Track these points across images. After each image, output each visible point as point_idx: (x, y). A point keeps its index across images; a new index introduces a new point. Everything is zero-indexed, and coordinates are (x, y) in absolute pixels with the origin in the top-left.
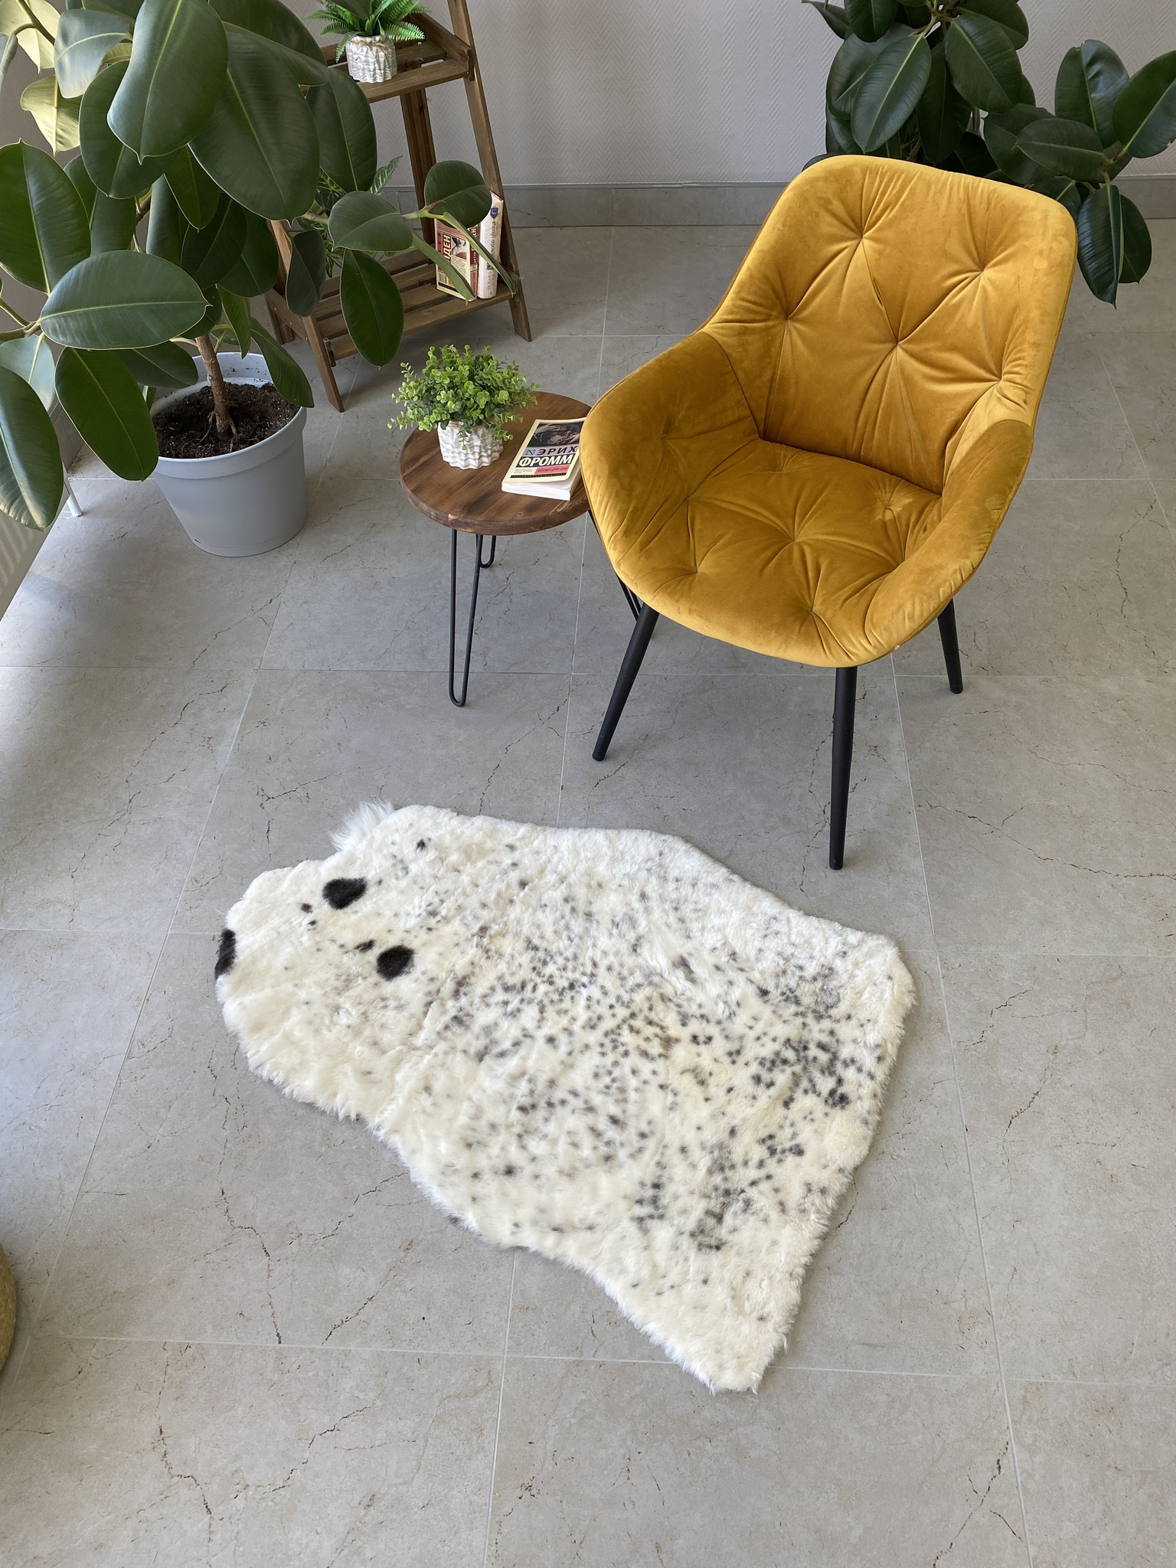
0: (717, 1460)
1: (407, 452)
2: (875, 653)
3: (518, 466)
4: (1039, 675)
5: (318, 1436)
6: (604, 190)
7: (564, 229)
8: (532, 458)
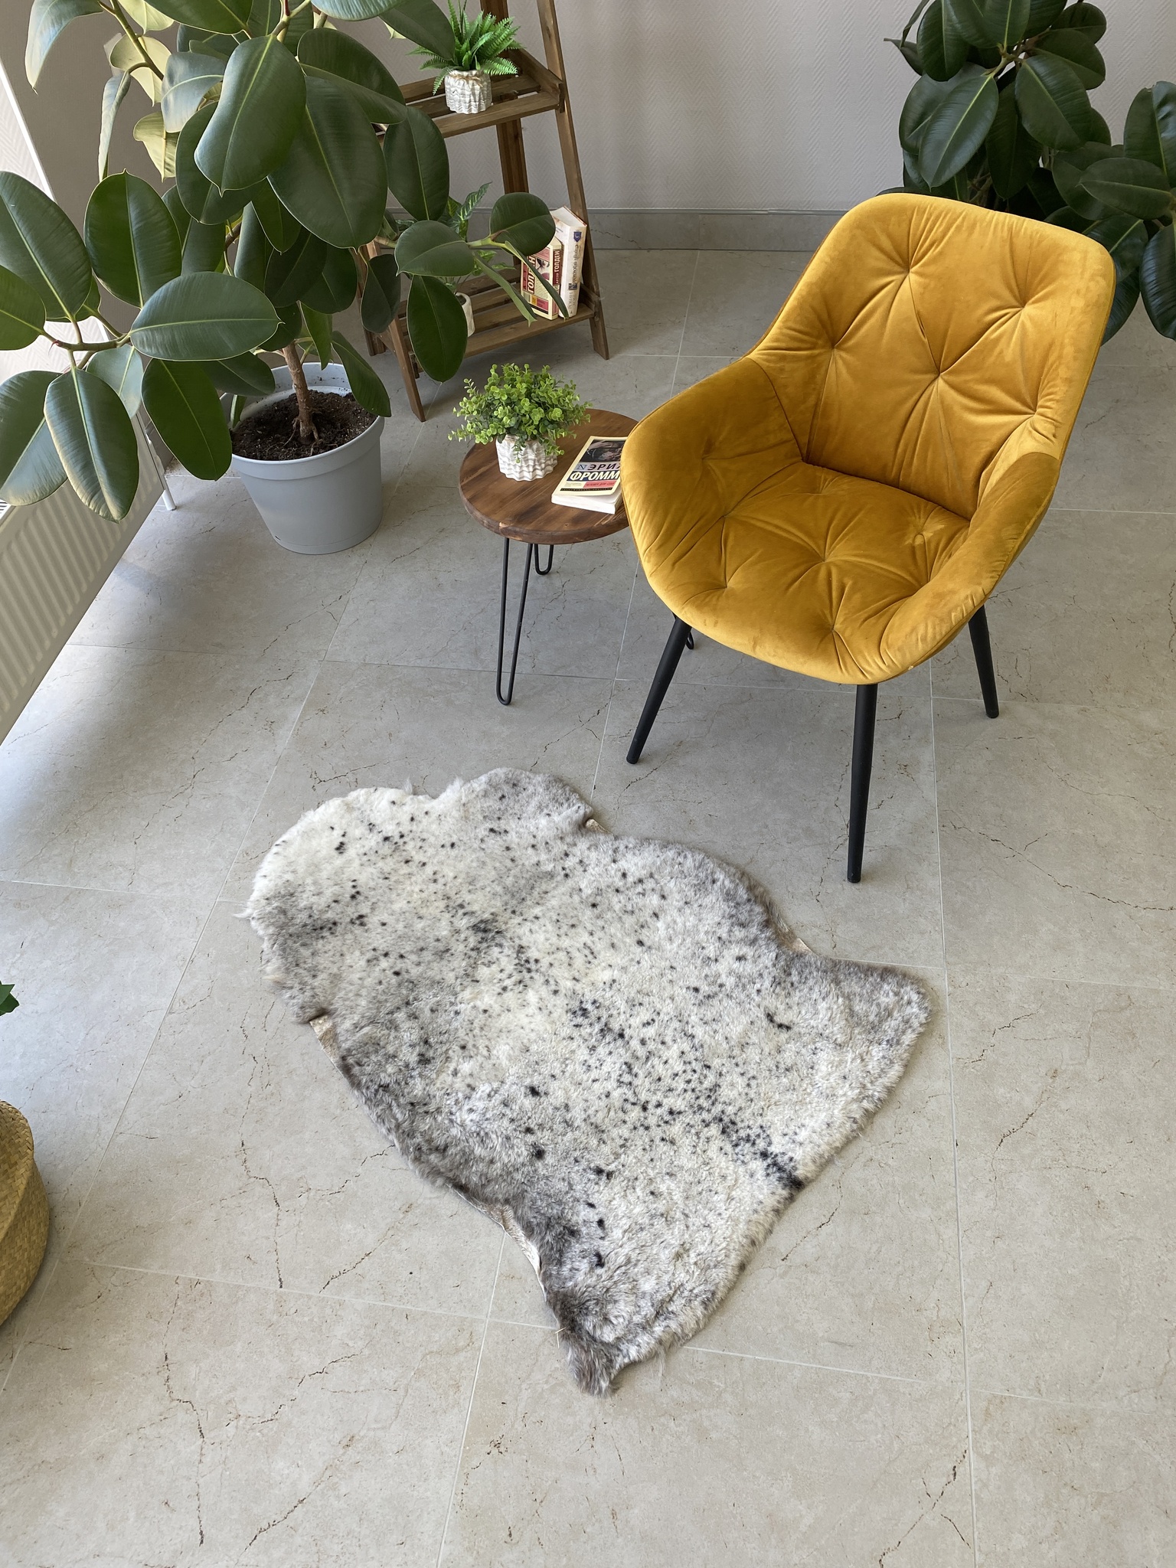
0: (679, 1438)
1: (467, 463)
2: (889, 673)
3: (569, 479)
4: (1078, 704)
5: (307, 1377)
6: (690, 215)
7: (652, 252)
8: (582, 473)
